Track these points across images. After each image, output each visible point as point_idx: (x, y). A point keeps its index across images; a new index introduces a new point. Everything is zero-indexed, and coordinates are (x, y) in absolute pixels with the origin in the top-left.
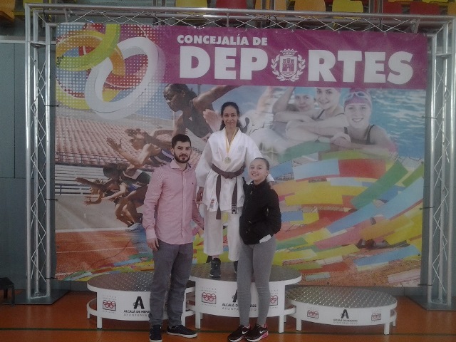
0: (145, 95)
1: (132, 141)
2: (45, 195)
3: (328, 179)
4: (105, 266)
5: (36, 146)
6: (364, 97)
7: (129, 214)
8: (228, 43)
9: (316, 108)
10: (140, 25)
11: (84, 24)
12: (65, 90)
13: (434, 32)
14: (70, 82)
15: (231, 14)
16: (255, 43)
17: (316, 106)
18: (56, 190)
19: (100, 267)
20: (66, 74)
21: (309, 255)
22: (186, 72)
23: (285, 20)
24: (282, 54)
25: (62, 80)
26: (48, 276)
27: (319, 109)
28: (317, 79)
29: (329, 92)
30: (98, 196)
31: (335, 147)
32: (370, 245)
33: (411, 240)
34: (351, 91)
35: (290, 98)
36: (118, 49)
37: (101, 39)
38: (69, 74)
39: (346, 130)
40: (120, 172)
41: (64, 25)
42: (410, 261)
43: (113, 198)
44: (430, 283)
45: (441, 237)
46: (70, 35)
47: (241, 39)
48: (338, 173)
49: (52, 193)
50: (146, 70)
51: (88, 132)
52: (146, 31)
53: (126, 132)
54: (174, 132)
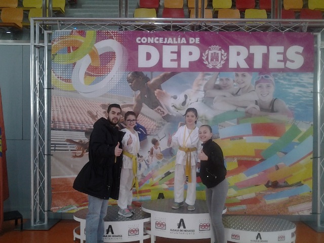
0: (114, 80)
1: (105, 112)
2: (44, 152)
3: (244, 138)
5: (38, 117)
6: (269, 78)
8: (172, 43)
10: (110, 31)
11: (71, 31)
12: (61, 77)
13: (319, 32)
14: (62, 72)
15: (174, 22)
16: (191, 42)
17: (235, 86)
18: (52, 148)
19: (83, 202)
20: (58, 66)
21: (231, 192)
22: (142, 63)
23: (211, 25)
24: (210, 50)
25: (56, 70)
26: (46, 209)
27: (237, 88)
28: (236, 67)
29: (244, 76)
30: (81, 151)
31: (248, 115)
32: (275, 185)
33: (305, 181)
34: (260, 74)
35: (216, 80)
36: (95, 48)
37: (83, 41)
38: (60, 66)
39: (256, 103)
41: (57, 32)
42: (304, 196)
44: (319, 212)
46: (61, 39)
47: (181, 39)
48: (252, 133)
49: (49, 150)
50: (114, 62)
51: (74, 107)
52: (114, 35)
53: (100, 106)
54: (135, 106)
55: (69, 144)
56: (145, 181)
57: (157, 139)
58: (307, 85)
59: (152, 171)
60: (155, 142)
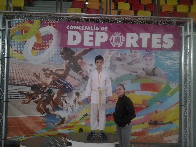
0: (51, 53)
1: (45, 74)
2: (3, 100)
3: (136, 92)
4: (31, 133)
6: (152, 54)
7: (42, 108)
8: (90, 29)
9: (130, 59)
10: (50, 21)
11: (24, 20)
12: (14, 50)
13: (183, 25)
14: (17, 47)
15: (91, 16)
16: (102, 30)
17: (130, 58)
18: (9, 97)
19: (29, 134)
22: (70, 42)
23: (116, 19)
24: (114, 35)
25: (13, 46)
26: (3, 138)
27: (131, 60)
28: (130, 46)
29: (136, 52)
30: (28, 100)
31: (138, 77)
32: (155, 123)
33: (174, 120)
34: (146, 51)
35: (118, 55)
36: (39, 32)
37: (31, 27)
38: (16, 43)
39: (143, 70)
40: (39, 88)
41: (14, 21)
42: (174, 131)
43: (35, 101)
44: (183, 141)
45: (188, 120)
46: (17, 25)
47: (96, 27)
48: (140, 89)
49: (7, 98)
50: (52, 41)
51: (24, 70)
52: (52, 23)
53: (42, 70)
54: (65, 70)
55: (20, 95)
56: (71, 120)
57: (79, 92)
58: (175, 59)
59: (76, 113)
60: (78, 94)
